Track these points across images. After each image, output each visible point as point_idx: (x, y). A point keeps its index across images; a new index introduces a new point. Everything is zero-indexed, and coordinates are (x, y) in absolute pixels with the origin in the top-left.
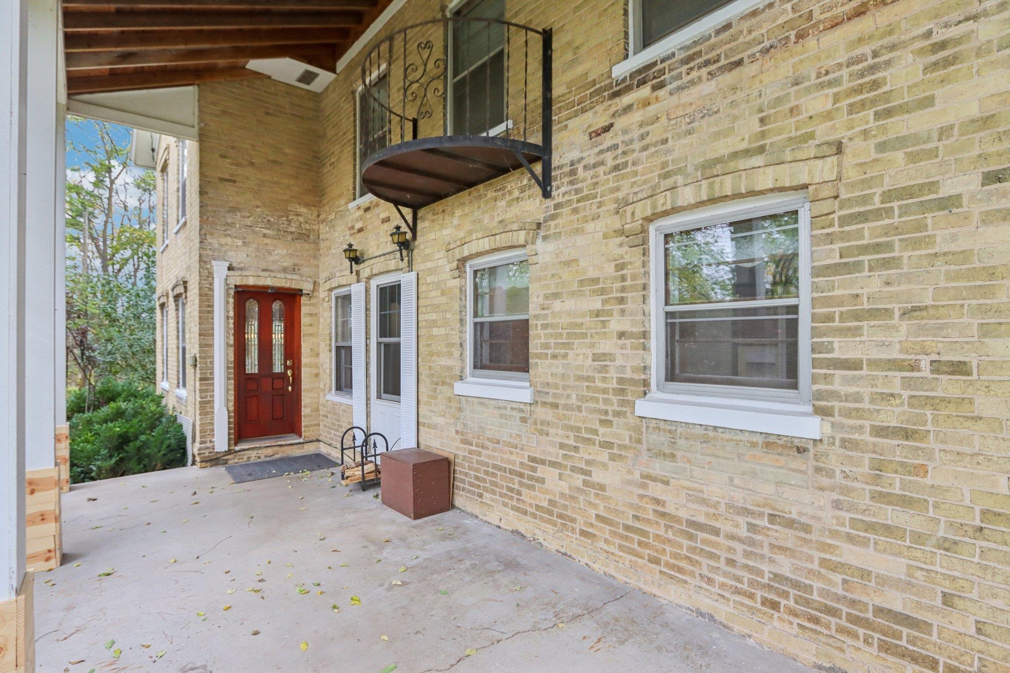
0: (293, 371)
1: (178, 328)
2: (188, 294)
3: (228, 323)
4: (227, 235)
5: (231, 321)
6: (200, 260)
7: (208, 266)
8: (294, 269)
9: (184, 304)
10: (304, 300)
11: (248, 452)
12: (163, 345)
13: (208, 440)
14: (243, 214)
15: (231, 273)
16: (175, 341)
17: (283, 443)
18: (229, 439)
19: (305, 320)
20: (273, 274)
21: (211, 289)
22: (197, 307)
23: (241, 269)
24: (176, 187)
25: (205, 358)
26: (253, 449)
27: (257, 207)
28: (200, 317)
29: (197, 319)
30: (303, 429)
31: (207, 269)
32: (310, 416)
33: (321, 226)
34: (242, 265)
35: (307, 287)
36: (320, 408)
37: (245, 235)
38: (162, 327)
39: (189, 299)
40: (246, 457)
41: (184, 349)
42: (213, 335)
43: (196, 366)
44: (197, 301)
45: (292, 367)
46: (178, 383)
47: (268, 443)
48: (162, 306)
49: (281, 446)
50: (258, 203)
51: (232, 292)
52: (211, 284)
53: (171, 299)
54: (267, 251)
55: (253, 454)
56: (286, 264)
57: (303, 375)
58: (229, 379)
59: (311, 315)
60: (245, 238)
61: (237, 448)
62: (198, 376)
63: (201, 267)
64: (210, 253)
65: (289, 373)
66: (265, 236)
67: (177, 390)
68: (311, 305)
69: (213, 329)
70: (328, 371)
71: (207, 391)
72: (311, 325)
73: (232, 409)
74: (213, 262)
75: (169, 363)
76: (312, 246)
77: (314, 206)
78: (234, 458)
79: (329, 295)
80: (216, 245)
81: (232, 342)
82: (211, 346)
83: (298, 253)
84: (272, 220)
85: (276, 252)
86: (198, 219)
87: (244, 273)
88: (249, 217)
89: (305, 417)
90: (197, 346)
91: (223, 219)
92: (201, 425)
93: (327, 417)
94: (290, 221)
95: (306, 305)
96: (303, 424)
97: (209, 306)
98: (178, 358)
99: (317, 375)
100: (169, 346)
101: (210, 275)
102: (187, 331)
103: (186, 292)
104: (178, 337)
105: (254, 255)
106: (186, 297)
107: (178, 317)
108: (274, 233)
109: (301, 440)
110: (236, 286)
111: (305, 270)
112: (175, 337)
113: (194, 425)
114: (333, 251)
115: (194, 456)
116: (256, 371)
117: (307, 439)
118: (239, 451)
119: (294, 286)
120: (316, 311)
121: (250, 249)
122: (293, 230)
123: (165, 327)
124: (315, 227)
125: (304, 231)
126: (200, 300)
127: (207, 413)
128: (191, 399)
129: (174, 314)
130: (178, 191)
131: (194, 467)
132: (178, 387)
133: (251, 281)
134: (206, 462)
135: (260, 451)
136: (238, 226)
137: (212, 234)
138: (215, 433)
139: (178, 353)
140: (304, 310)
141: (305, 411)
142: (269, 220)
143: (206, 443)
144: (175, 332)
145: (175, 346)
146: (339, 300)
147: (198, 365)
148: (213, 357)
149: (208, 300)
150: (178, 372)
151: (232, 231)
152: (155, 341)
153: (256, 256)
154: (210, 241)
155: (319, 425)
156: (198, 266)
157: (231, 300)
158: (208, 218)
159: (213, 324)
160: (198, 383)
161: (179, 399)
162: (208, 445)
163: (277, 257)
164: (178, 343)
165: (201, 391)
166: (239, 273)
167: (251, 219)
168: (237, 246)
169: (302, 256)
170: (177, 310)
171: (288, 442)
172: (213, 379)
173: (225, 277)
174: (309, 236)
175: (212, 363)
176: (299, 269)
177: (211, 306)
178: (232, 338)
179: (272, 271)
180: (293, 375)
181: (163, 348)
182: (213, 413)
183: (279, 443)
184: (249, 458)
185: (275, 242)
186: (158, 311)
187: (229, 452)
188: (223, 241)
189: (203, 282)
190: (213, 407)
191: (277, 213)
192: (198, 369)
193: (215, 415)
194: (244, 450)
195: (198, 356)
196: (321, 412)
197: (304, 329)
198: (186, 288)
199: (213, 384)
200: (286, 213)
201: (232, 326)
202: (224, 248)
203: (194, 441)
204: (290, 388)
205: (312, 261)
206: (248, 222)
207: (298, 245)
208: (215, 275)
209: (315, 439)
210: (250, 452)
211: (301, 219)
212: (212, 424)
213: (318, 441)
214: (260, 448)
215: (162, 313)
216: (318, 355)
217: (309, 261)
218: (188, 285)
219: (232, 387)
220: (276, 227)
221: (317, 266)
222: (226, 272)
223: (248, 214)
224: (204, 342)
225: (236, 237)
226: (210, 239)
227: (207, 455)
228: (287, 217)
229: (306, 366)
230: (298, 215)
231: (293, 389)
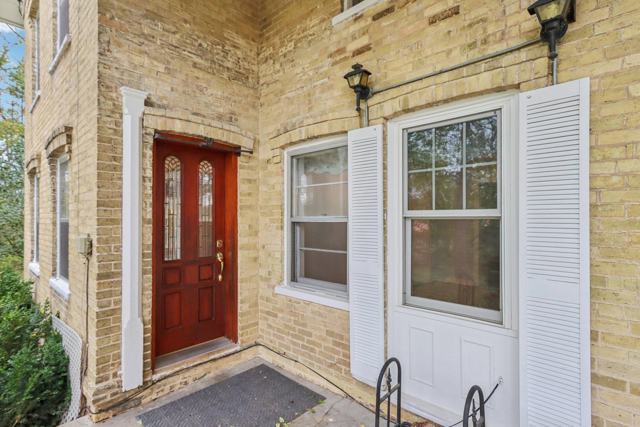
0: (224, 254)
1: (54, 198)
2: (74, 145)
3: (144, 188)
4: (141, 52)
5: (149, 184)
6: (99, 83)
7: (114, 95)
8: (231, 119)
9: (65, 164)
10: (241, 160)
11: (170, 379)
12: (33, 219)
13: (111, 373)
14: (167, 27)
15: (148, 110)
16: (51, 215)
17: (216, 356)
18: (145, 365)
19: (242, 187)
20: (207, 121)
21: (118, 132)
22: (93, 160)
23: (164, 107)
24: (51, 10)
25: (107, 241)
26: (177, 373)
27: (186, 21)
28: (99, 175)
29: (94, 180)
30: (239, 332)
31: (112, 99)
32: (249, 313)
33: (263, 67)
34: (165, 102)
35: (246, 143)
36: (260, 301)
37: (168, 58)
38: (32, 198)
39: (75, 152)
40: (168, 387)
41: (65, 227)
42: (120, 205)
43: (90, 253)
44: (94, 150)
45: (223, 250)
46: (55, 270)
47: (197, 359)
48: (33, 173)
49: (214, 360)
50: (187, 16)
51: (151, 140)
52: (118, 124)
53: (45, 161)
54: (198, 87)
55: (178, 380)
56: (221, 110)
57: (239, 262)
58: (144, 272)
59: (249, 181)
60: (169, 62)
61: (156, 377)
62: (95, 270)
63: (100, 93)
64: (117, 74)
65: (219, 257)
66: (195, 65)
67: (52, 280)
68: (250, 168)
69: (121, 196)
70: (278, 255)
71: (110, 294)
72: (249, 194)
73: (149, 317)
74: (123, 90)
75: (41, 241)
76: (251, 91)
77: (253, 40)
78: (151, 394)
79: (281, 155)
80: (126, 65)
81: (149, 216)
82: (118, 222)
83: (236, 98)
84: (205, 45)
85: (210, 91)
86: (96, 17)
87: (169, 113)
88: (174, 33)
89: (243, 315)
90: (94, 222)
91: (136, 26)
92: (100, 351)
93: (276, 316)
94: (226, 53)
95: (243, 167)
96: (239, 325)
97: (115, 159)
98: (54, 237)
99: (255, 259)
100: (41, 221)
101: (117, 109)
102: (71, 200)
103: (69, 143)
104: (54, 209)
105: (181, 89)
106: (70, 151)
107: (54, 184)
108: (208, 64)
109: (238, 348)
110: (156, 131)
111: (242, 121)
112: (50, 209)
113: (85, 351)
114: (289, 95)
115: (84, 398)
116: (179, 257)
117: (245, 345)
118: (159, 381)
119: (232, 140)
120: (255, 177)
121: (176, 81)
122: (230, 65)
123: (35, 199)
124: (255, 68)
125: (241, 71)
126: (99, 147)
127: (110, 330)
128: (79, 301)
129: (49, 181)
130: (55, 17)
131: (86, 418)
132: (54, 275)
133: (178, 127)
134: (107, 410)
135: (187, 374)
136: (159, 42)
137: (119, 45)
138: (123, 359)
139: (54, 230)
140: (242, 174)
141: (242, 308)
142: (200, 45)
143: (107, 379)
144: (50, 203)
145: (49, 221)
146: (294, 160)
147: (95, 253)
148: (120, 240)
149: (113, 149)
150: (54, 255)
151: (150, 48)
152: (22, 215)
153: (184, 92)
154: (116, 55)
155: (257, 324)
156: (97, 91)
157: (149, 153)
158: (112, 18)
159: (121, 187)
160: (93, 284)
161: (56, 293)
162: (111, 381)
163: (211, 99)
164: (55, 218)
165: (99, 295)
166: (161, 112)
167: (177, 36)
168: (158, 72)
169: (240, 102)
170: (53, 173)
171: (223, 354)
172: (120, 274)
173: (140, 115)
174: (247, 78)
175: (119, 249)
176: (236, 120)
177: (118, 159)
178: (150, 209)
179: (204, 116)
180: (224, 260)
181: (32, 223)
182: (120, 328)
183: (212, 357)
184: (172, 387)
185: (209, 77)
186: (27, 182)
187: (145, 386)
188: (137, 59)
189: (105, 119)
190: (119, 320)
191: (212, 38)
192: (94, 259)
193: (123, 332)
194: (166, 377)
195: (94, 238)
196: (260, 308)
197: (242, 200)
198: (69, 137)
199: (119, 283)
200: (222, 41)
201: (150, 191)
202: (139, 72)
203: (84, 372)
204: (220, 277)
205: (251, 112)
206: (174, 39)
207: (235, 87)
208: (125, 111)
209: (253, 342)
210: (174, 378)
211: (239, 53)
212: (118, 346)
213: (257, 344)
214: (188, 369)
215: (32, 182)
216: (256, 233)
217: (247, 110)
218: (74, 132)
219: (149, 284)
220: (209, 56)
221: (257, 119)
222: (142, 108)
223: (174, 29)
224: (107, 216)
225: (155, 58)
226: (116, 52)
227: (109, 399)
228: (223, 47)
229: (243, 248)
230: (235, 47)
231: (223, 279)
